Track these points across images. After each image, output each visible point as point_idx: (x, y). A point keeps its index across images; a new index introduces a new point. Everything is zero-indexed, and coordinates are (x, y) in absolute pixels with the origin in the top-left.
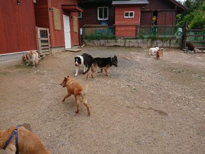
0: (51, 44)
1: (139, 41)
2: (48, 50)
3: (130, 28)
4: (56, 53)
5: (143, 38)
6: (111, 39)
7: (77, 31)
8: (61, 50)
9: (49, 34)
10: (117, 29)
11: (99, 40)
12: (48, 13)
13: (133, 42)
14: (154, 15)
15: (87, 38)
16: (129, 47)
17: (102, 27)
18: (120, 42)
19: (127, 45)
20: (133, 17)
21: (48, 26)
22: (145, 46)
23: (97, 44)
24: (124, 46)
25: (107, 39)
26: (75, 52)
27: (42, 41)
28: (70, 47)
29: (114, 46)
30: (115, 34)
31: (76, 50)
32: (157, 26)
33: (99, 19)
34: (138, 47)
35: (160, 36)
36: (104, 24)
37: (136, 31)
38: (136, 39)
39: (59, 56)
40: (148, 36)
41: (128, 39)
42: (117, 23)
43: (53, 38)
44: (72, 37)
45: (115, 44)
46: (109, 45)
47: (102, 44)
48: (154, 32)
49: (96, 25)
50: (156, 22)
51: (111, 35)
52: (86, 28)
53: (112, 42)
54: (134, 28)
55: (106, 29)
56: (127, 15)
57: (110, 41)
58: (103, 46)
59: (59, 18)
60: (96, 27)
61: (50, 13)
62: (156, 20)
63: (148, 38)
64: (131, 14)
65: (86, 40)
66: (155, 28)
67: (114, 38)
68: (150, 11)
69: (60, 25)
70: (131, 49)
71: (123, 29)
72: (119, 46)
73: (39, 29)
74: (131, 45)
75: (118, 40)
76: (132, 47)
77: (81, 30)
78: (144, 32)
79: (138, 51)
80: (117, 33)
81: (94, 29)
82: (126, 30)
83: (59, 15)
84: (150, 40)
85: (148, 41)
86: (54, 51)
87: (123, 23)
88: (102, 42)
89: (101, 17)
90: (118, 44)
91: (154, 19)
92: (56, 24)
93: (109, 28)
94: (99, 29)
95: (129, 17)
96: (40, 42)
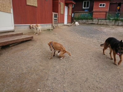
0: (58, 21)
1: (107, 21)
2: (56, 24)
3: (102, 13)
4: (60, 26)
5: (110, 19)
6: (90, 19)
7: (71, 15)
8: (62, 24)
9: (58, 16)
10: (94, 13)
11: (82, 20)
12: (58, 5)
13: (104, 22)
14: (118, 6)
15: (75, 19)
16: (100, 24)
17: (85, 12)
18: (95, 21)
19: (99, 23)
20: (105, 7)
21: (57, 12)
22: (111, 24)
23: (81, 23)
24: (98, 24)
25: (87, 19)
26: (69, 26)
27: (55, 20)
28: (66, 23)
29: (91, 24)
30: (92, 16)
31: (69, 25)
32: (120, 12)
33: (83, 8)
34: (106, 25)
35: (121, 19)
36: (86, 11)
37: (106, 15)
38: (106, 19)
39: (61, 27)
40: (113, 18)
41: (100, 19)
42: (94, 10)
43: (59, 18)
44: (68, 18)
45: (92, 22)
46: (88, 23)
47: (84, 22)
48: (118, 16)
49: (81, 12)
50: (119, 10)
51: (90, 17)
52: (75, 13)
53: (90, 21)
54: (105, 13)
55: (87, 13)
56: (101, 5)
57: (89, 20)
58: (84, 23)
59: (63, 7)
60: (81, 13)
61: (59, 5)
62: (120, 8)
63: (113, 20)
64: (104, 5)
65: (75, 20)
66: (118, 13)
67: (92, 19)
68: (116, 3)
69: (63, 11)
70: (102, 25)
71: (98, 13)
72: (94, 24)
73: (54, 13)
74: (102, 23)
75: (94, 20)
76: (102, 24)
77: (73, 14)
78: (111, 15)
79: (106, 27)
80: (93, 16)
81: (80, 14)
82: (99, 14)
83: (63, 6)
84: (114, 21)
85: (113, 21)
86: (59, 25)
87: (98, 10)
88: (84, 21)
89: (85, 7)
90: (93, 23)
91: (118, 8)
92: (61, 11)
93: (90, 13)
94: (83, 13)
95: (102, 7)
96: (54, 20)
